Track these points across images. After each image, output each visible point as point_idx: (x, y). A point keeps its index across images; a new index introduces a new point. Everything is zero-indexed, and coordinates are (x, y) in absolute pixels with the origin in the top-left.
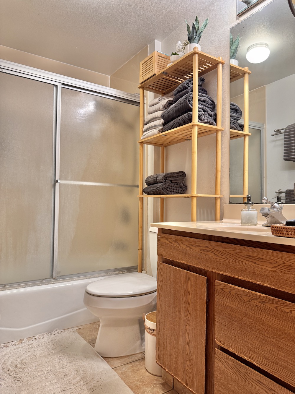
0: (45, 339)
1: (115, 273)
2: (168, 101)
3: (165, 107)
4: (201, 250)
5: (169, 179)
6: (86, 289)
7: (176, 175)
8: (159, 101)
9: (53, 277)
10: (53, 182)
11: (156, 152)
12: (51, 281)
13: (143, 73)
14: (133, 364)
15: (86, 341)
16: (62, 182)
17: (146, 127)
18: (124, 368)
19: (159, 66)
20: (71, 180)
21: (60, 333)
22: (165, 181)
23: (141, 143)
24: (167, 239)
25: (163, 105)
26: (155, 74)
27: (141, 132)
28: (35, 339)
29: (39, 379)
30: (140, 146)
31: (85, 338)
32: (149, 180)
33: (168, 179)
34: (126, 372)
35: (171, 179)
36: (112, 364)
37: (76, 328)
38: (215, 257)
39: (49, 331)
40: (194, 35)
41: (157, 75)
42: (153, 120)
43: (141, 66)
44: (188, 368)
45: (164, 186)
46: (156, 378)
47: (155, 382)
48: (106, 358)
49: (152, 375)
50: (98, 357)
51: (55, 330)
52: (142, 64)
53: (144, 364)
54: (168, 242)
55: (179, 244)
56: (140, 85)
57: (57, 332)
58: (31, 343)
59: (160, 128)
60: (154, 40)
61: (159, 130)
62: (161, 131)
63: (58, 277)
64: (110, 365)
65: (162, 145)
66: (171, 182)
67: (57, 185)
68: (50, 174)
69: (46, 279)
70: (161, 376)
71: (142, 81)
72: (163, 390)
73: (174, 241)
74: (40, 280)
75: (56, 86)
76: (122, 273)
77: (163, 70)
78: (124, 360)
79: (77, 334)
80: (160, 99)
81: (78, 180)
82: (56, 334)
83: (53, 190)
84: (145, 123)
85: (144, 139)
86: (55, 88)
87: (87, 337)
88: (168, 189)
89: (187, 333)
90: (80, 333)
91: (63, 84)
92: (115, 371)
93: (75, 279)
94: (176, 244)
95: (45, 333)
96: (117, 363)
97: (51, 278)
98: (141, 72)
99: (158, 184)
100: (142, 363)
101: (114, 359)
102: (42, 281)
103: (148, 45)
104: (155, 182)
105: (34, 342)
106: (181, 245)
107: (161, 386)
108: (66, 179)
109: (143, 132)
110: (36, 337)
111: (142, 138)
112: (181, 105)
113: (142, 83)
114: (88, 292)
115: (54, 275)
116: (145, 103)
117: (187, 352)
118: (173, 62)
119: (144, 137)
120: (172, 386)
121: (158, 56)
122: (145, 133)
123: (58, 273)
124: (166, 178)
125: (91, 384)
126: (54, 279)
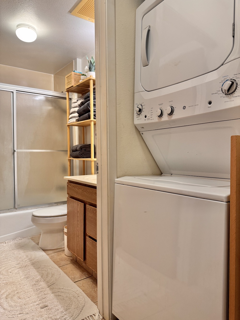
0: (11, 243)
1: (55, 205)
2: (81, 102)
3: (80, 106)
4: (82, 191)
5: (84, 149)
6: (32, 214)
7: (88, 146)
8: (77, 101)
9: (15, 208)
10: (13, 151)
11: (79, 130)
12: (14, 210)
13: (67, 83)
14: (59, 252)
15: (35, 243)
16: (19, 151)
17: (71, 116)
18: (53, 254)
19: (75, 81)
20: (25, 149)
21: (20, 239)
22: (81, 150)
23: (68, 125)
24: (70, 185)
25: (78, 105)
26: (73, 86)
27: (68, 119)
28: (5, 243)
29: (6, 260)
30: (68, 127)
31: (34, 242)
32: (73, 149)
33: (82, 149)
34: (54, 256)
35: (85, 149)
36: (47, 252)
37: (30, 237)
38: (86, 194)
39: (14, 239)
40: (92, 66)
41: (74, 86)
42: (74, 113)
43: (66, 78)
44: (78, 248)
45: (81, 153)
46: (69, 257)
47: (68, 259)
48: (44, 250)
49: (67, 257)
50: (40, 249)
51: (17, 238)
52: (67, 78)
53: (64, 252)
54: (71, 187)
55: (75, 188)
56: (66, 90)
57: (19, 239)
58: (2, 245)
59: (77, 118)
60: (76, 58)
61: (76, 120)
62: (77, 120)
63: (18, 208)
64: (46, 253)
65: (82, 126)
66: (85, 150)
67: (15, 153)
68: (11, 146)
69: (11, 209)
70: (72, 257)
71: (67, 88)
72: (70, 262)
73: (73, 186)
74: (7, 209)
75: (13, 92)
76: (60, 205)
77: (77, 84)
78: (54, 251)
79: (30, 240)
80: (78, 100)
81: (29, 149)
82: (18, 241)
83: (13, 156)
84: (70, 113)
85: (69, 123)
86: (12, 93)
87: (36, 241)
88: (83, 155)
89: (77, 231)
90: (32, 240)
91: (16, 91)
92: (48, 255)
93: (29, 209)
94: (74, 188)
95: (11, 240)
96: (50, 252)
97: (14, 208)
98: (66, 82)
99: (77, 152)
100: (63, 252)
101: (49, 251)
102: (9, 210)
103: (74, 61)
104: (76, 150)
105: (4, 244)
106: (76, 188)
107: (70, 261)
108: (21, 149)
109: (69, 119)
110: (6, 242)
111: (68, 123)
112: (85, 108)
113: (67, 89)
114: (34, 215)
115: (16, 207)
116: (73, 98)
117: (78, 241)
118: (83, 80)
119: (69, 122)
120: (75, 260)
121: (74, 74)
122: (70, 120)
123: (19, 205)
124: (82, 148)
125: (33, 261)
126: (16, 209)
